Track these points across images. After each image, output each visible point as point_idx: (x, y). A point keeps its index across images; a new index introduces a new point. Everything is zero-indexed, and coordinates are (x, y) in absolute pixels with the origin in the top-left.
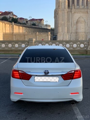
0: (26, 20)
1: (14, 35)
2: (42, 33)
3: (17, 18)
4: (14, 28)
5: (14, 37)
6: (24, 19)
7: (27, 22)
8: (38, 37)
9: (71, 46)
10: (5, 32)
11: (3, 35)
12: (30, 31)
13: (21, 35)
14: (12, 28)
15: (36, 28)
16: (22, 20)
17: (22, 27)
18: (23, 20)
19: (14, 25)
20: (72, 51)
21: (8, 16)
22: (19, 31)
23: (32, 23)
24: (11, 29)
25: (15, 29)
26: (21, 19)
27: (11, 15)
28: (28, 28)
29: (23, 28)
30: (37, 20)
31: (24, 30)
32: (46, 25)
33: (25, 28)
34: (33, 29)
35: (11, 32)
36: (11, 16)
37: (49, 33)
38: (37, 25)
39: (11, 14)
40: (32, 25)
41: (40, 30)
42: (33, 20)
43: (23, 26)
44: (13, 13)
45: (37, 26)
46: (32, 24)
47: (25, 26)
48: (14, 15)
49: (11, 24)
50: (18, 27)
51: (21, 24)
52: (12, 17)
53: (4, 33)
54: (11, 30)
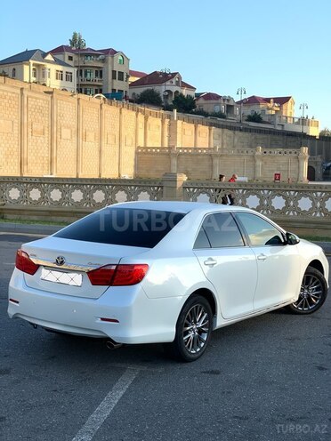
0: (226, 102)
1: (175, 155)
2: (276, 151)
3: (192, 94)
4: (179, 130)
5: (174, 161)
6: (219, 97)
7: (230, 108)
8: (259, 163)
9: (318, 205)
10: (145, 144)
11: (137, 153)
12: (236, 140)
13: (199, 157)
14: (169, 129)
15: (260, 131)
16: (212, 101)
17: (207, 128)
18: (215, 101)
19: (178, 118)
20: (322, 223)
21: (161, 89)
22: (195, 142)
23: (248, 111)
24: (166, 133)
25: (179, 136)
26: (210, 97)
27: (174, 83)
28: (230, 132)
29: (210, 130)
30: (268, 100)
31: (216, 136)
32: (304, 121)
33: (220, 130)
34: (247, 134)
35: (166, 146)
36: (174, 89)
37: (305, 150)
38: (265, 119)
39: (174, 80)
40: (246, 118)
41: (277, 137)
42: (253, 100)
43: (211, 125)
44: (180, 78)
45: (265, 123)
46: (249, 117)
47: (221, 123)
48: (185, 85)
49: (169, 117)
50: (193, 126)
51: (206, 115)
52: (177, 92)
53: (139, 147)
54: (166, 139)
